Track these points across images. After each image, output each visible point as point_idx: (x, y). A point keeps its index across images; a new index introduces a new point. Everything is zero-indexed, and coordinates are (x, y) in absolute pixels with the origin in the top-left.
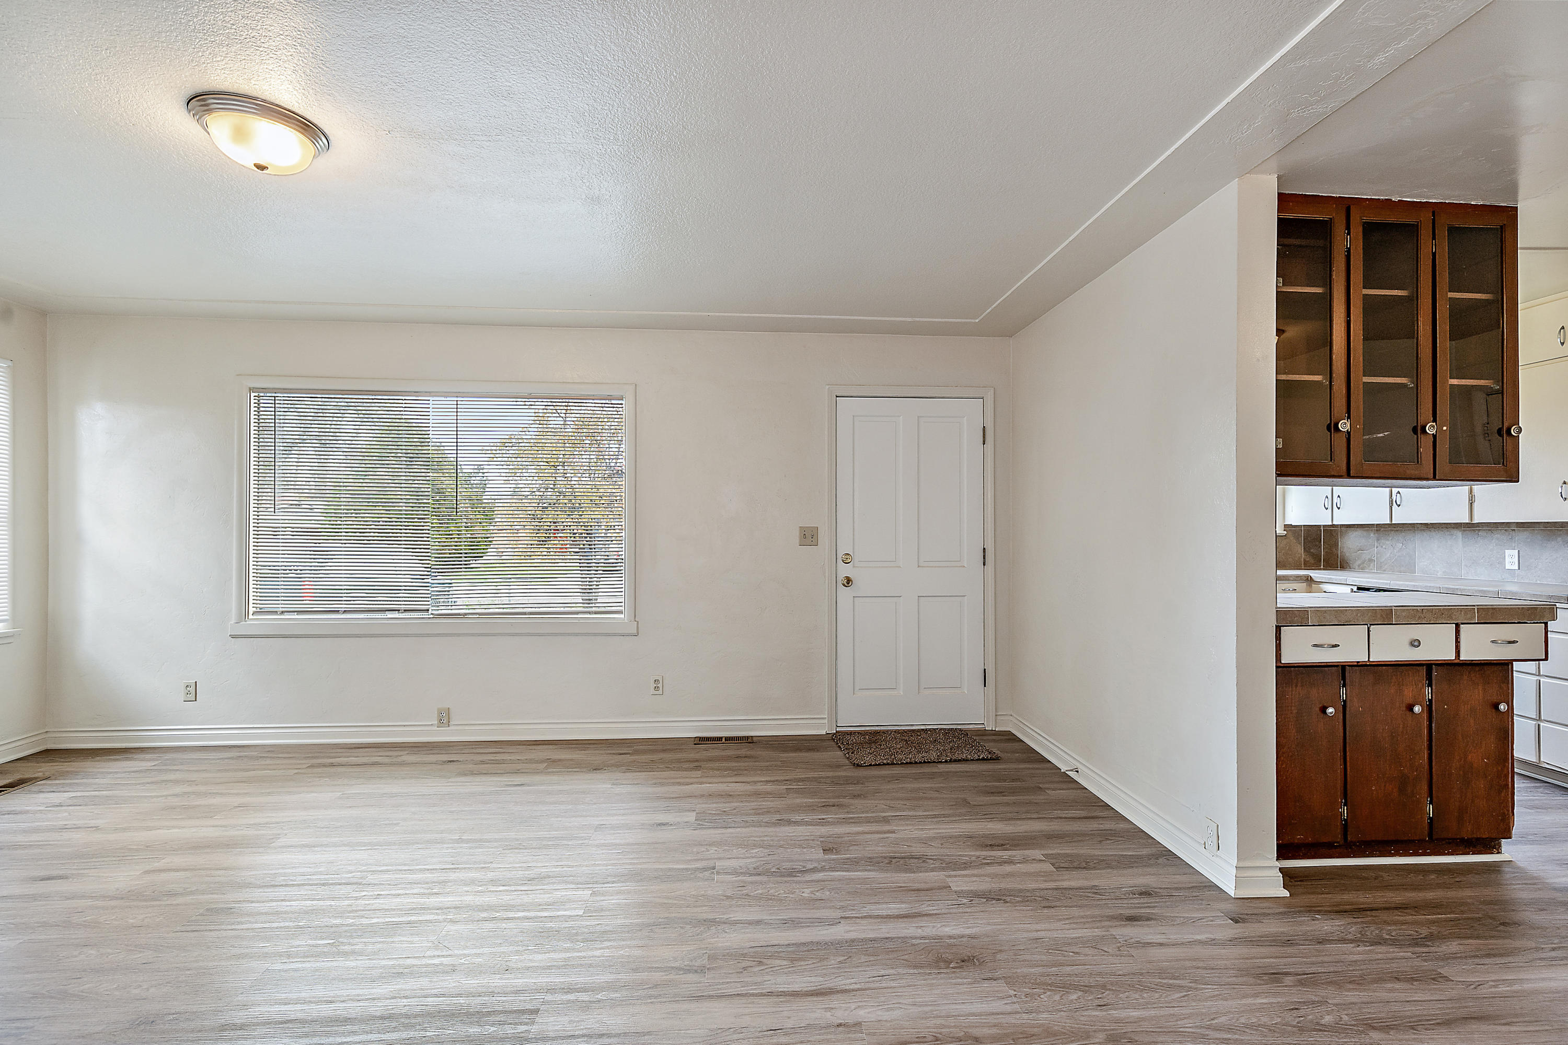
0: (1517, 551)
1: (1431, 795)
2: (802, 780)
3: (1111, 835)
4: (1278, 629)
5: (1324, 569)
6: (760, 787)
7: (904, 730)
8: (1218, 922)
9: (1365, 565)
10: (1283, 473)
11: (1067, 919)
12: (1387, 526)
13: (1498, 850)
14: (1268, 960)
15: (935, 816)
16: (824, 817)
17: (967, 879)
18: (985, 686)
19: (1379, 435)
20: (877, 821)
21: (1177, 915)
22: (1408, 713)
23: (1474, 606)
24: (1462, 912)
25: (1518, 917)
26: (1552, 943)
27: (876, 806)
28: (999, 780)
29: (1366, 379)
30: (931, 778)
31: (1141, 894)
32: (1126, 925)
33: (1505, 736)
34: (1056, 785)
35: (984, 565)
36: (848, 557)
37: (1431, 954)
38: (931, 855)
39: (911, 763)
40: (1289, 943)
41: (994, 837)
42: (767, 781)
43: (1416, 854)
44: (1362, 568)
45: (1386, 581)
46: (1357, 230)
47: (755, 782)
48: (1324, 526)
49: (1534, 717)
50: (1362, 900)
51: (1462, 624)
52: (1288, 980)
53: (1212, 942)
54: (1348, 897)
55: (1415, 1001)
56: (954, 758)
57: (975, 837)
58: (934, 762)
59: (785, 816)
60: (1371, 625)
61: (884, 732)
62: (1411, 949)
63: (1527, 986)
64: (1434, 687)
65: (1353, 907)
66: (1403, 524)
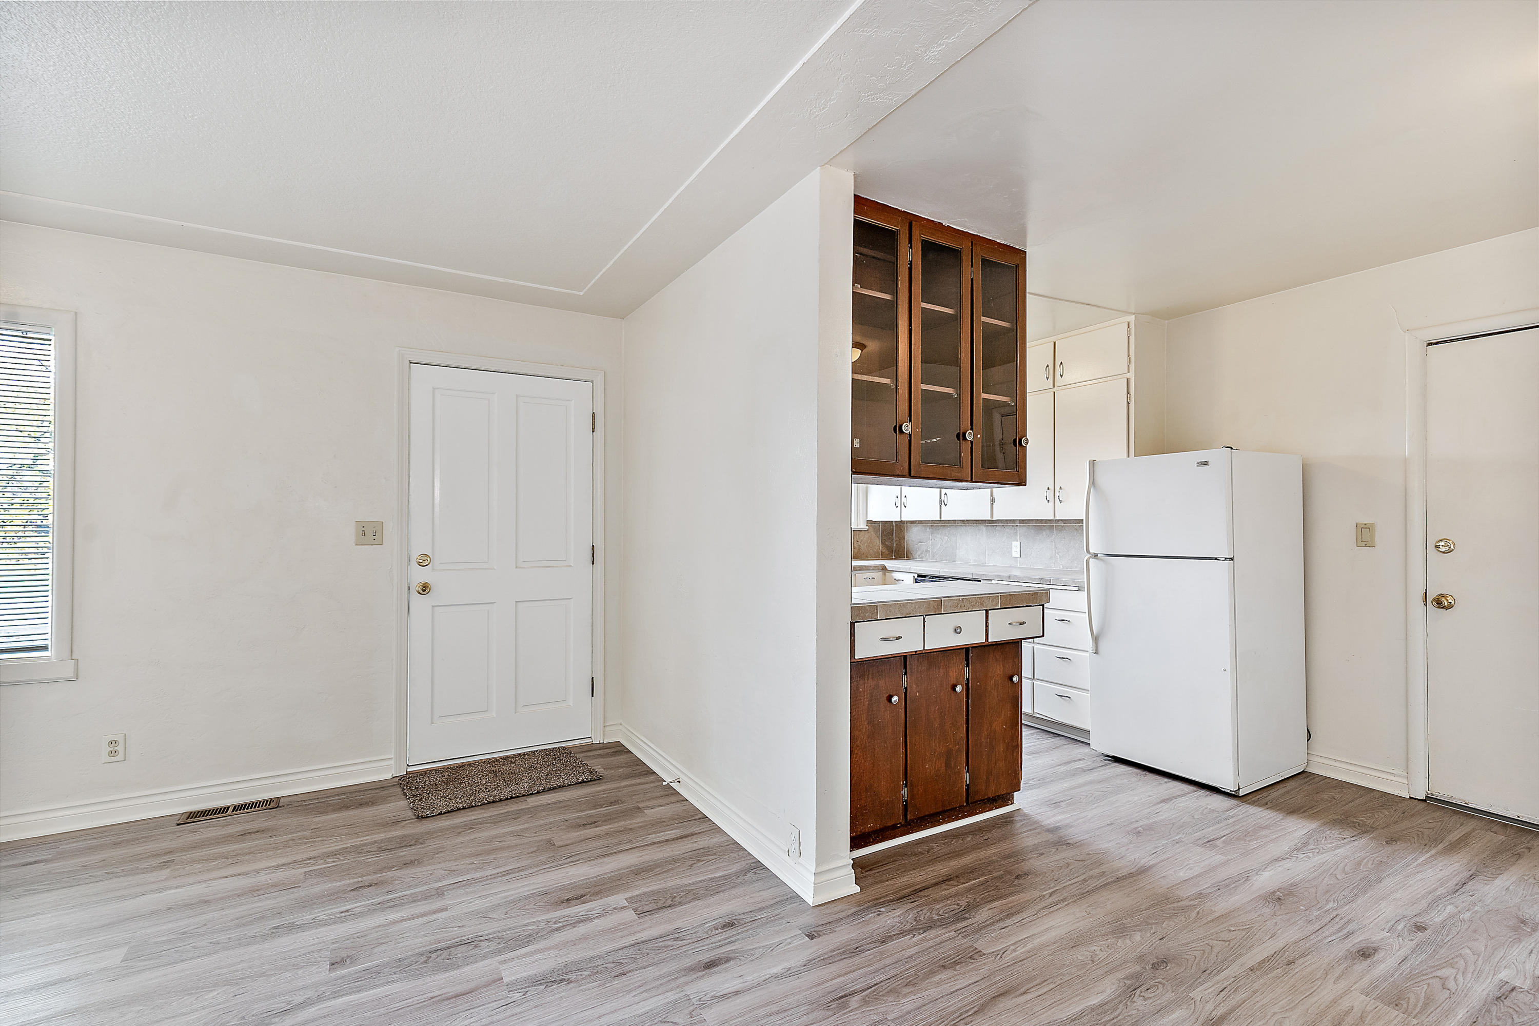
0: (1019, 543)
1: (967, 764)
2: (335, 854)
3: (704, 855)
4: (852, 624)
5: (895, 559)
6: (264, 878)
7: (496, 759)
8: (796, 943)
9: (923, 555)
10: (857, 471)
11: (640, 987)
12: (938, 522)
13: (1011, 801)
14: (837, 980)
15: (508, 873)
16: (348, 907)
17: (527, 960)
18: (592, 696)
19: (932, 440)
20: (426, 897)
21: (758, 945)
22: (952, 692)
23: (998, 593)
24: (990, 872)
25: (1026, 866)
26: (1050, 888)
27: (431, 874)
28: (595, 807)
29: (924, 387)
30: (515, 819)
31: (724, 927)
32: (703, 975)
33: (1016, 701)
34: (656, 802)
35: (593, 563)
36: (425, 558)
37: (969, 928)
38: (488, 934)
39: (494, 802)
40: (857, 951)
41: (574, 886)
42: (278, 867)
43: (957, 819)
44: (921, 559)
45: (936, 569)
46: (917, 245)
47: (257, 872)
48: (896, 522)
49: (1030, 677)
50: (918, 879)
51: (990, 610)
52: (854, 1001)
53: (788, 974)
54: (906, 879)
55: (957, 991)
56: (548, 786)
57: (550, 893)
58: (524, 795)
59: (288, 919)
60: (926, 615)
61: (469, 764)
62: (953, 927)
63: (1037, 942)
64: (970, 667)
65: (912, 889)
66: (949, 520)
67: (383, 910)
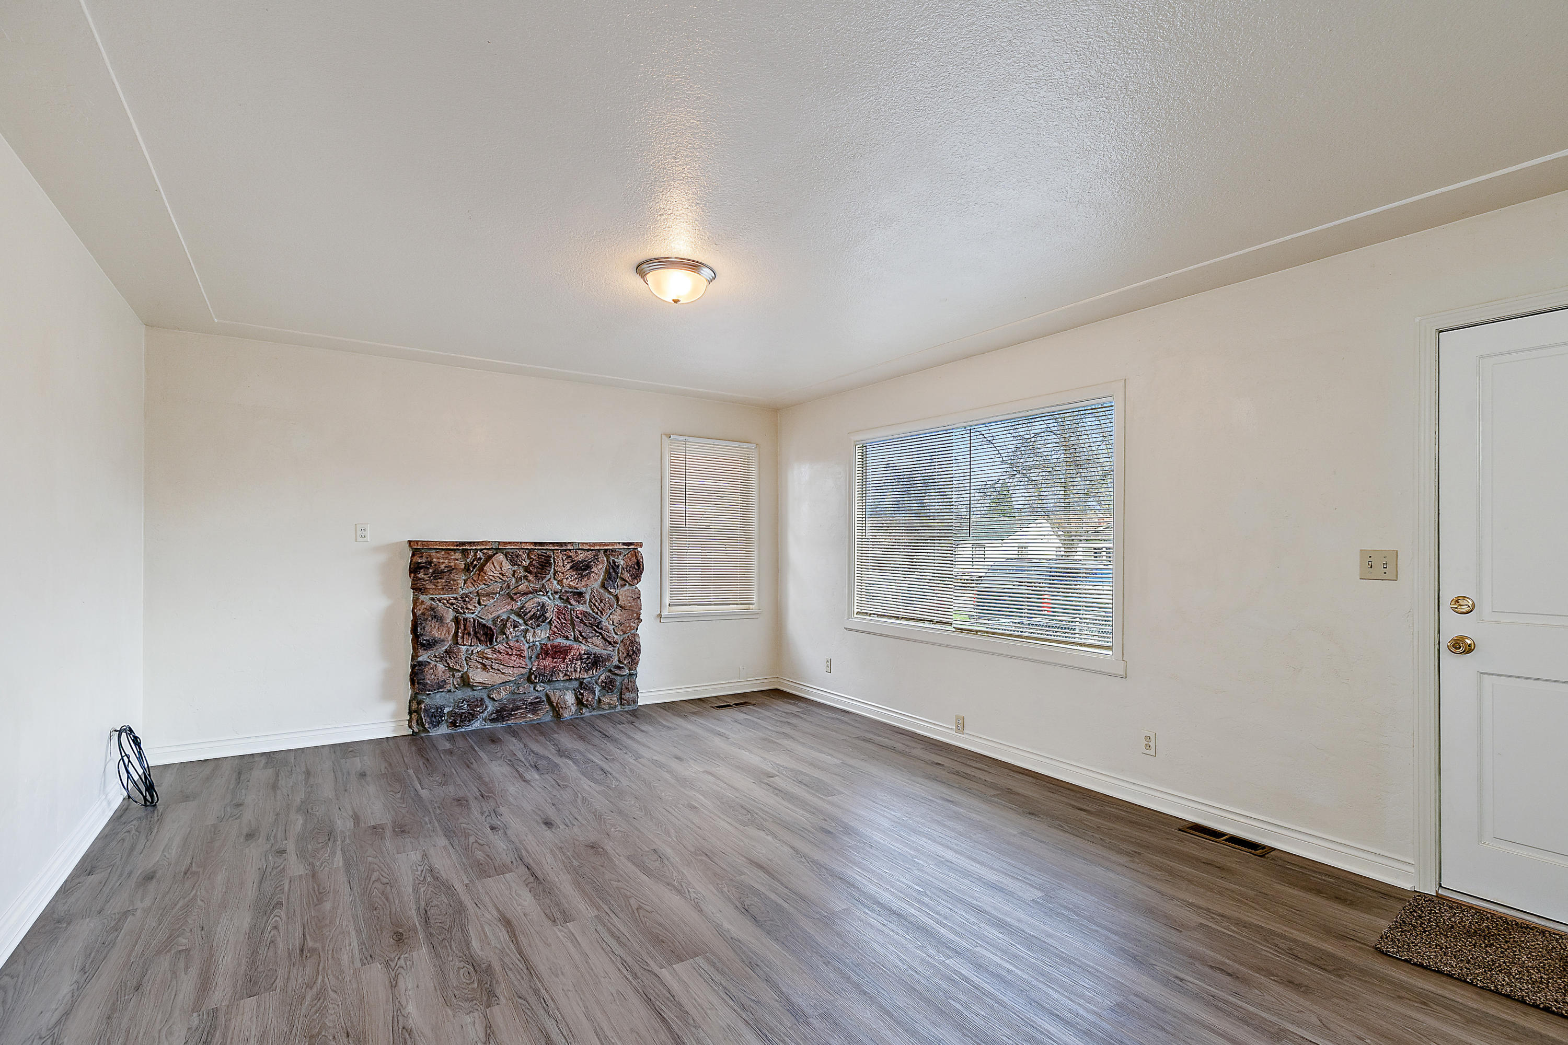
2: (1248, 926)
27: (1300, 1012)
36: (1465, 602)
39: (1506, 996)
42: (1191, 905)
47: (1174, 898)
67: (1208, 1004)
